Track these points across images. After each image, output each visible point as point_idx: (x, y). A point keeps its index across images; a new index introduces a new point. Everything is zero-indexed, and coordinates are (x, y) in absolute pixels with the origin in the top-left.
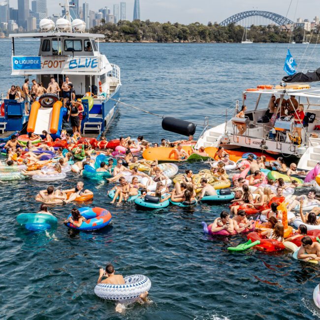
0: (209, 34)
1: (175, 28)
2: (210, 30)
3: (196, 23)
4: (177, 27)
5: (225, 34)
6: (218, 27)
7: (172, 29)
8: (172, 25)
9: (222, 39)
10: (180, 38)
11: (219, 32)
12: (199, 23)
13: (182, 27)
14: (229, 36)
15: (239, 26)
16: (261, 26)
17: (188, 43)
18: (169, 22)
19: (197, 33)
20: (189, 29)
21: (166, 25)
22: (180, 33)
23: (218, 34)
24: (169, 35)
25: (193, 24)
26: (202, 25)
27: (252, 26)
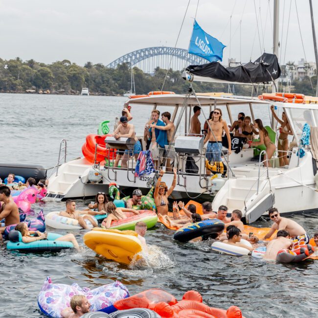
0: (87, 80)
1: (29, 67)
2: (88, 73)
3: (65, 61)
4: (32, 67)
5: (113, 82)
6: (101, 69)
7: (24, 69)
8: (24, 64)
9: (108, 89)
10: (38, 87)
11: (103, 77)
12: (69, 62)
13: (40, 68)
14: (119, 85)
15: (136, 69)
16: (171, 70)
17: (51, 93)
18: (18, 59)
19: (65, 78)
20: (53, 71)
21: (14, 64)
22: (37, 77)
23: (101, 81)
24: (19, 80)
25: (58, 63)
26: (74, 66)
27: (157, 69)
